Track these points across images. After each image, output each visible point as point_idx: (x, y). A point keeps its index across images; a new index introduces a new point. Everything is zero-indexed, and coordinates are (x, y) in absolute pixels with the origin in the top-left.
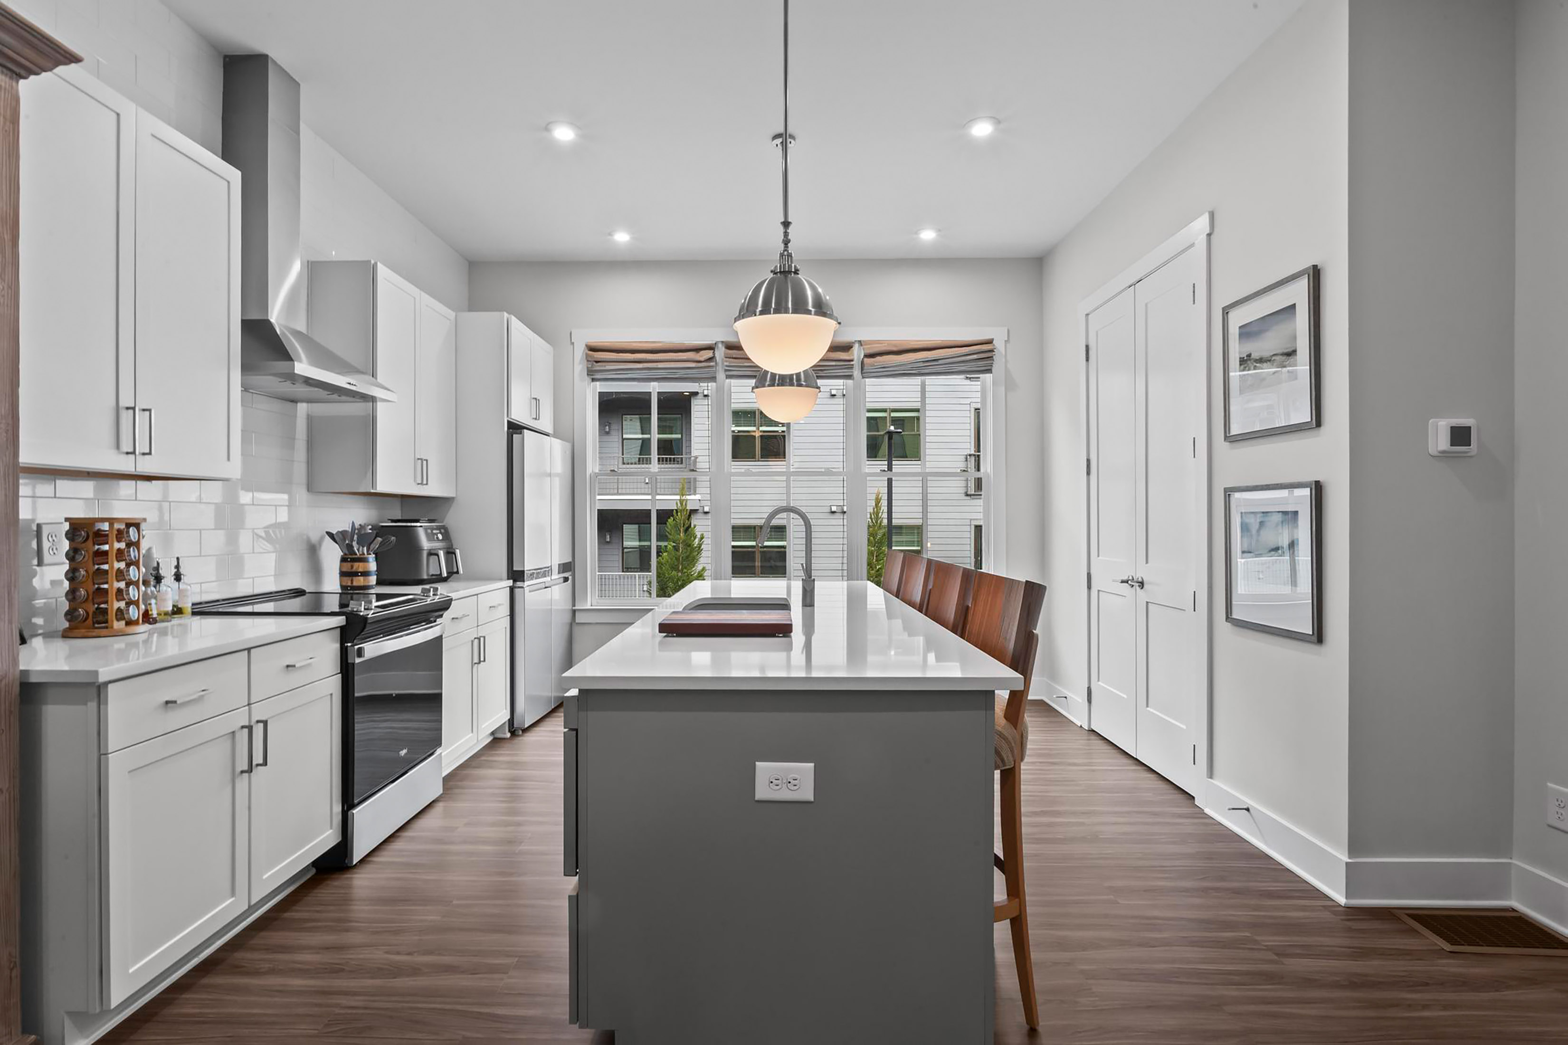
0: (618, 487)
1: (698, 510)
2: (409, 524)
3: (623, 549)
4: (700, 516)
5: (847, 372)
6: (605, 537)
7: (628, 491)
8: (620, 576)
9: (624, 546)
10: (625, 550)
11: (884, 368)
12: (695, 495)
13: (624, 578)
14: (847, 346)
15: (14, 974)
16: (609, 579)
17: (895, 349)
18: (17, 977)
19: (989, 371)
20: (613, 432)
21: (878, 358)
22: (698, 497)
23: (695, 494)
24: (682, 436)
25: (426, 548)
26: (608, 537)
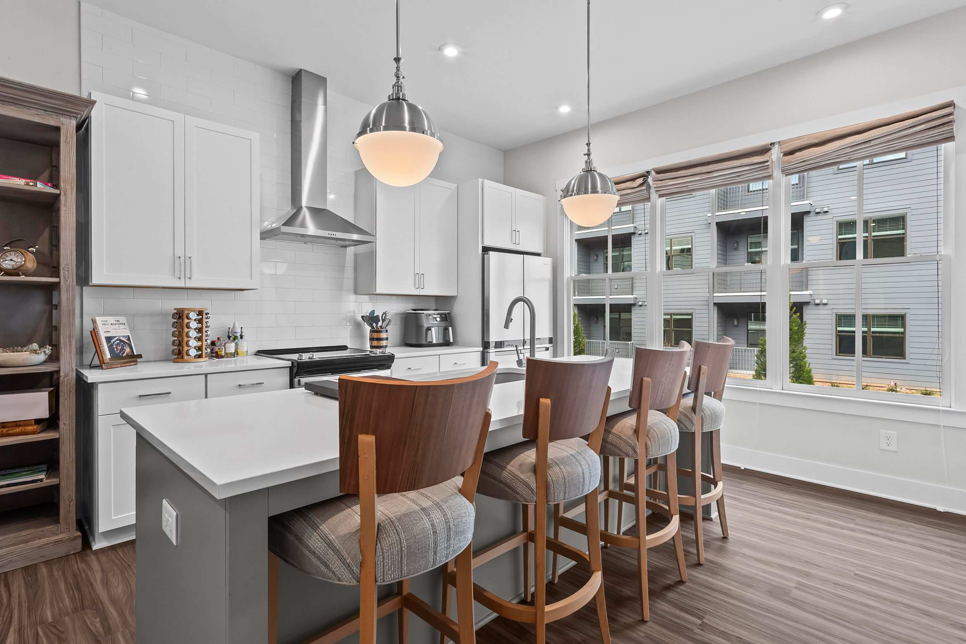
0: (741, 286)
1: (810, 302)
2: (417, 312)
3: (748, 330)
4: (810, 307)
5: (764, 173)
6: (734, 322)
7: (748, 290)
8: (745, 350)
9: (749, 329)
10: (750, 331)
11: (804, 161)
12: (807, 291)
13: (748, 352)
14: (765, 149)
15: (71, 504)
16: (736, 351)
17: (816, 141)
18: (73, 505)
19: (951, 138)
20: (741, 248)
21: (798, 154)
22: (808, 292)
23: (807, 289)
24: (798, 246)
25: (425, 326)
26: (736, 322)
